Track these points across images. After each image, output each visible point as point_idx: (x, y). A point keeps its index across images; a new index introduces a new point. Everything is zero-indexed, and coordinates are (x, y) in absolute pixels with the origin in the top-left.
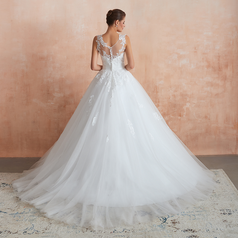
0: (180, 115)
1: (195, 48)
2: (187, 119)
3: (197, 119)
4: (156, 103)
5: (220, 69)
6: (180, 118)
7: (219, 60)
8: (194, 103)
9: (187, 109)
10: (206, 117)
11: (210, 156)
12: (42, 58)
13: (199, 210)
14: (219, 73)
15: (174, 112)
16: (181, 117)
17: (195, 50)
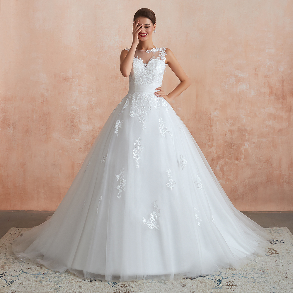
0: (237, 159)
1: (256, 70)
2: (245, 163)
3: (257, 164)
4: (209, 141)
5: (284, 97)
6: (238, 162)
7: (283, 85)
8: (254, 143)
9: (246, 150)
10: (267, 161)
11: (272, 212)
12: (66, 79)
13: (259, 271)
14: (282, 102)
15: (230, 155)
16: (238, 160)
17: (256, 71)
